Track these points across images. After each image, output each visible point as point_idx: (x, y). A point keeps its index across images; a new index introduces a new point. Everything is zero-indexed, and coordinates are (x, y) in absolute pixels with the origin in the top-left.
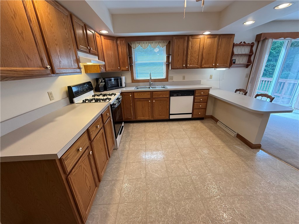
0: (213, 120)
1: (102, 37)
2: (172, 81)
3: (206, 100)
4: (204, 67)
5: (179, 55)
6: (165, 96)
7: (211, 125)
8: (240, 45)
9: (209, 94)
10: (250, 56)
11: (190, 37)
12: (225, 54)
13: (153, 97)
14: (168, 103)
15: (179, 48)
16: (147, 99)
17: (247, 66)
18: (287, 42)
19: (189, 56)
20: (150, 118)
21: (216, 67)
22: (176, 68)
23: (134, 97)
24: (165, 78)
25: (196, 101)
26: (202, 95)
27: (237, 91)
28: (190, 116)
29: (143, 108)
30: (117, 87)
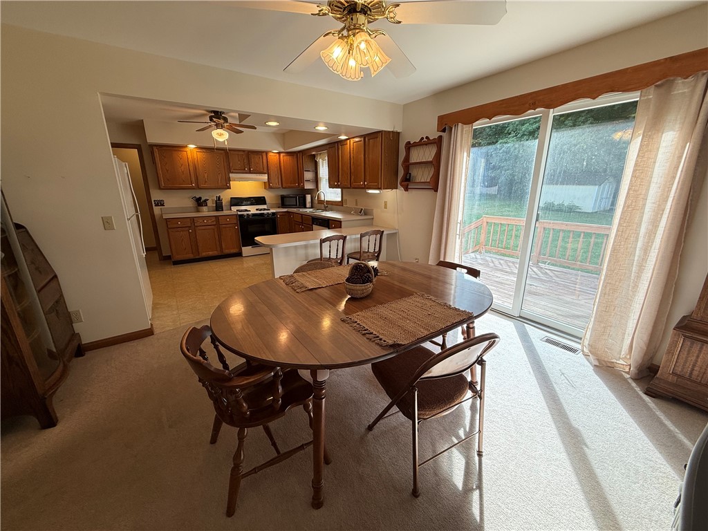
1: (282, 155)
2: (346, 206)
8: (420, 143)
13: (303, 221)
15: (332, 159)
23: (294, 219)
24: (341, 201)
30: (295, 206)
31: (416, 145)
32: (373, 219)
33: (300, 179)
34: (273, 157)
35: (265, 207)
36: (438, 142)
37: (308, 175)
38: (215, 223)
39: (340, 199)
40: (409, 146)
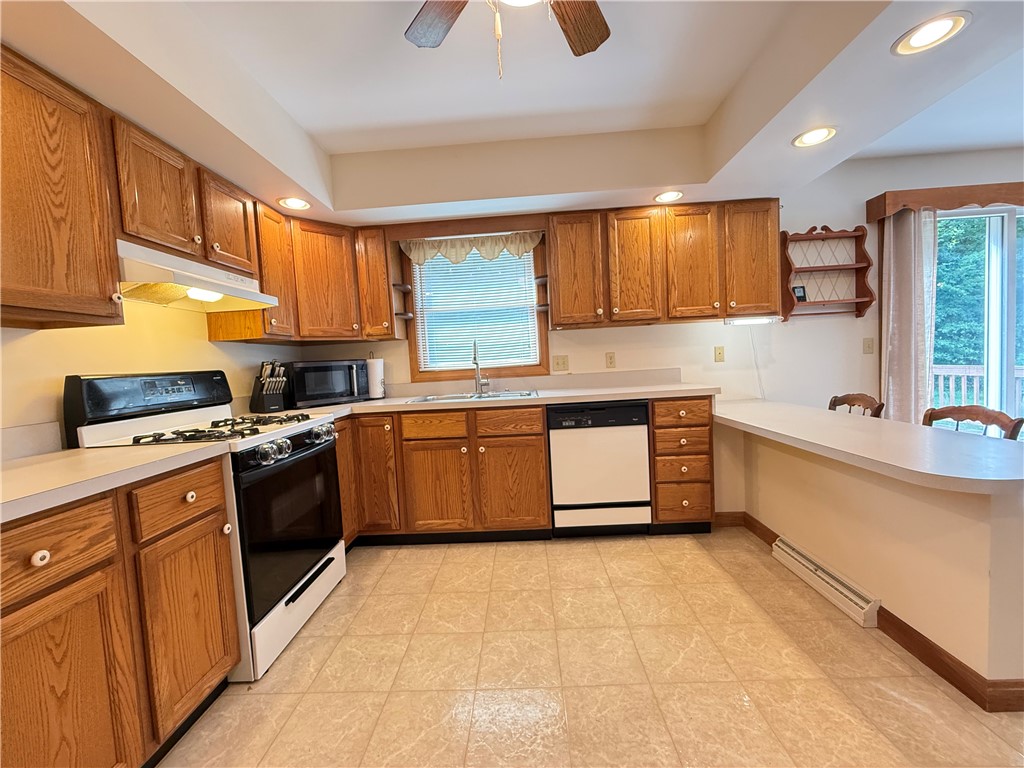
0: (754, 533)
1: (295, 226)
2: (566, 372)
3: (703, 443)
4: (678, 314)
5: (575, 275)
6: (525, 429)
7: (744, 557)
8: (810, 236)
9: (712, 416)
10: (860, 273)
11: (612, 216)
12: (754, 265)
13: (476, 432)
14: (543, 455)
15: (574, 252)
16: (451, 443)
17: (859, 310)
18: (995, 221)
19: (616, 280)
20: (471, 525)
21: (727, 313)
22: (571, 321)
23: (401, 435)
24: (538, 362)
25: (660, 446)
26: (685, 421)
27: (835, 403)
28: (643, 516)
29: (438, 478)
30: (347, 396)
33: (375, 309)
36: (858, 236)
38: (110, 545)
39: (534, 358)
40: (786, 239)
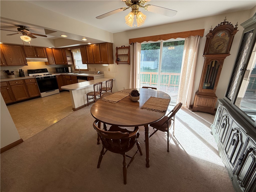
1: (53, 49)
2: (90, 71)
5: (84, 56)
6: (75, 79)
11: (86, 46)
12: (105, 55)
13: (71, 78)
15: (83, 52)
17: (129, 63)
19: (88, 57)
23: (65, 78)
30: (64, 72)
31: (120, 48)
32: (104, 75)
33: (66, 60)
34: (49, 50)
35: (47, 73)
36: (128, 48)
37: (68, 59)
38: (23, 83)
39: (87, 68)
40: (117, 49)
